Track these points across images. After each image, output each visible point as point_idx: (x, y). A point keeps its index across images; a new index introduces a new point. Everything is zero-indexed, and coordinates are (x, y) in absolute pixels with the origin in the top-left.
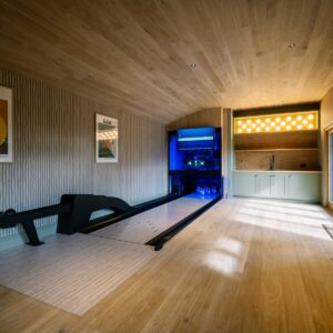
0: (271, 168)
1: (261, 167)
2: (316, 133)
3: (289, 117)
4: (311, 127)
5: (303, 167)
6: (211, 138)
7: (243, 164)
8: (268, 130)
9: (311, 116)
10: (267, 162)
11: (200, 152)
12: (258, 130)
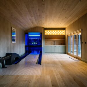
0: (54, 45)
1: (52, 44)
2: (64, 36)
3: (58, 31)
4: (63, 34)
5: (61, 44)
6: (39, 36)
7: (46, 43)
8: (53, 34)
9: (63, 31)
10: (53, 43)
11: (34, 40)
12: (51, 34)
